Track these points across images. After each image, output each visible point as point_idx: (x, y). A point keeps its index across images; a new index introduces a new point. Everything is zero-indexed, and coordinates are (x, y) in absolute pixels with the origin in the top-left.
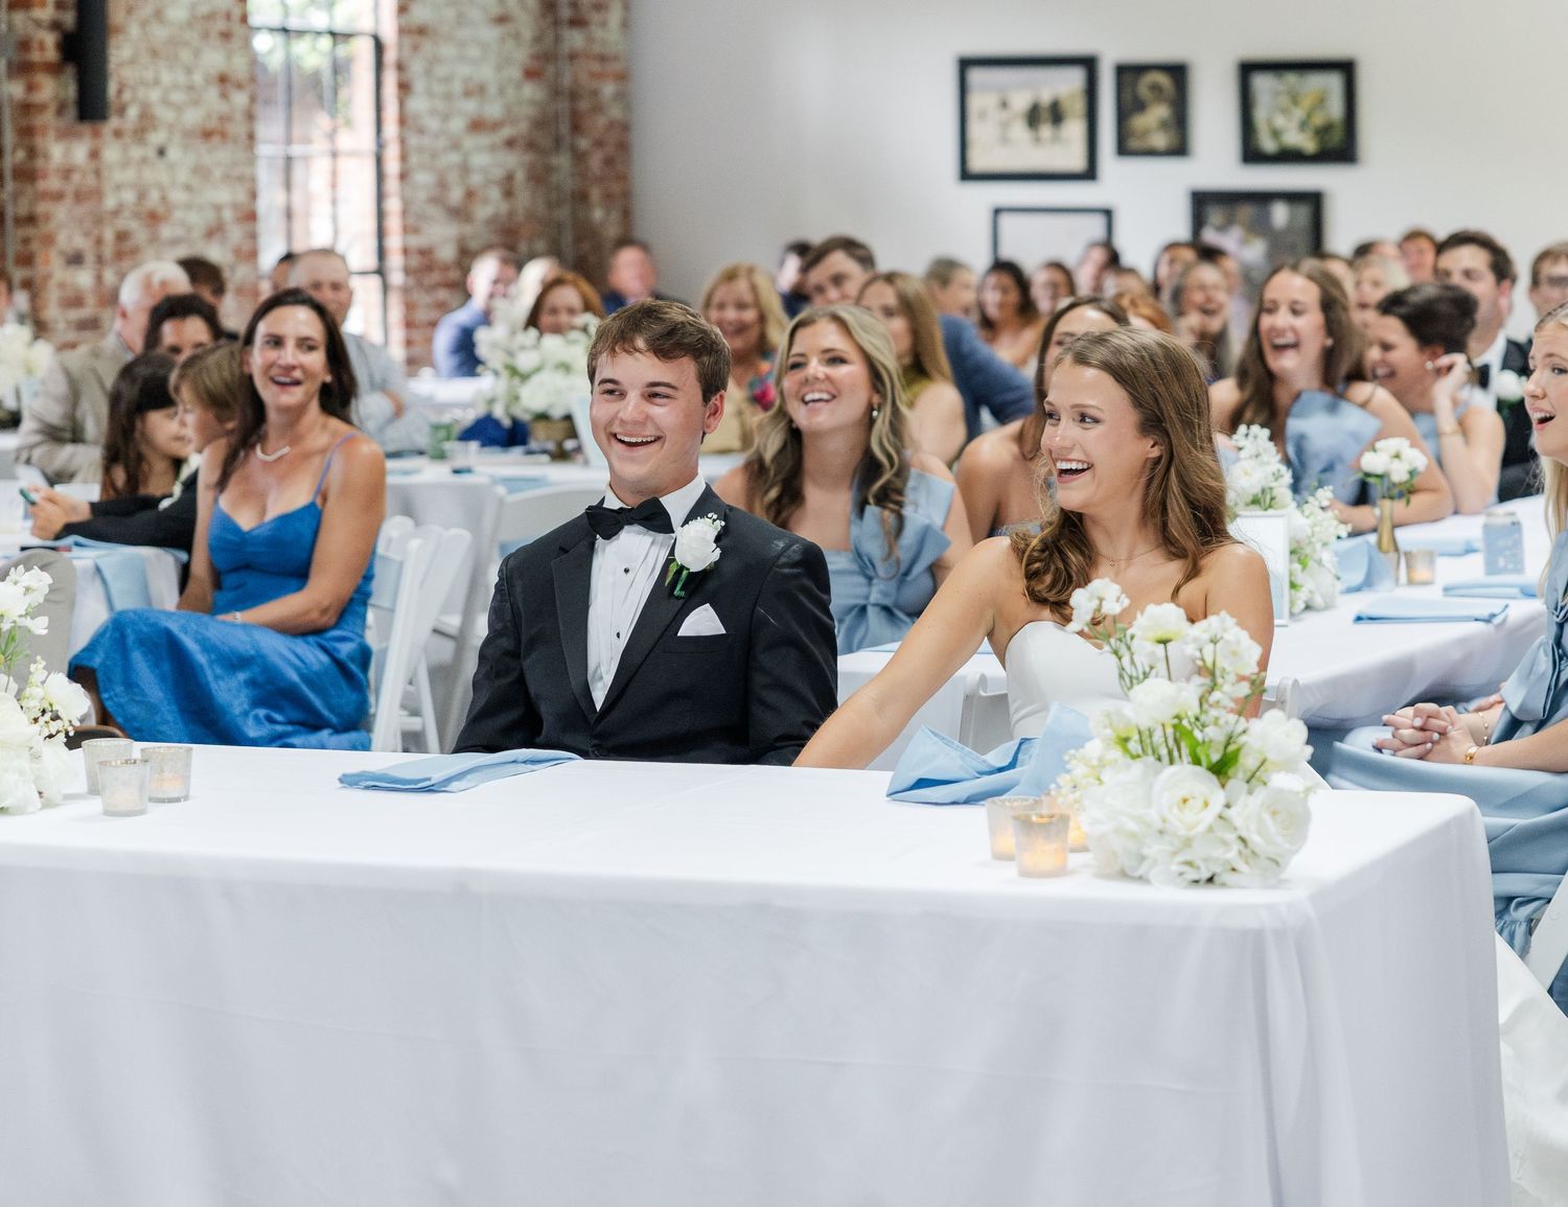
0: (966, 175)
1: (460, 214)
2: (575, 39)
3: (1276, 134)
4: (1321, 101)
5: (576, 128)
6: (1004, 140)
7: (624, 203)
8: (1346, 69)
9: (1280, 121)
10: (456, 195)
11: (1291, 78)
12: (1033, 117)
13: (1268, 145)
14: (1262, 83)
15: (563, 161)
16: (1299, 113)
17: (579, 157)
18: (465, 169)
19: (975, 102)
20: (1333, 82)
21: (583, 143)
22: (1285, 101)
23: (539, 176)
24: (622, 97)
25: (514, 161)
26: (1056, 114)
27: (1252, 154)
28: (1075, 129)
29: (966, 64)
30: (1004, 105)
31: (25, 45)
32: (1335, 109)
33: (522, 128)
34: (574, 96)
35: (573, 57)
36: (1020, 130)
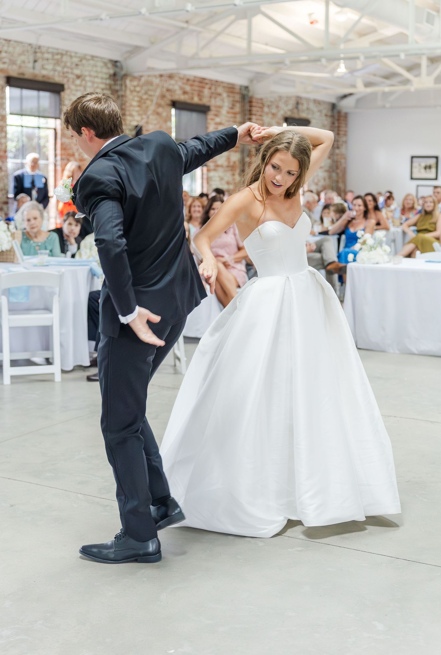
0: (412, 178)
1: (317, 184)
2: (337, 151)
5: (337, 168)
6: (420, 172)
7: (344, 182)
10: (316, 181)
12: (425, 168)
15: (334, 175)
17: (337, 174)
18: (318, 175)
19: (415, 164)
21: (339, 171)
23: (330, 177)
24: (345, 163)
25: (326, 175)
26: (430, 167)
28: (433, 170)
29: (412, 157)
30: (420, 165)
31: (250, 151)
33: (327, 168)
34: (337, 162)
35: (337, 155)
36: (423, 170)
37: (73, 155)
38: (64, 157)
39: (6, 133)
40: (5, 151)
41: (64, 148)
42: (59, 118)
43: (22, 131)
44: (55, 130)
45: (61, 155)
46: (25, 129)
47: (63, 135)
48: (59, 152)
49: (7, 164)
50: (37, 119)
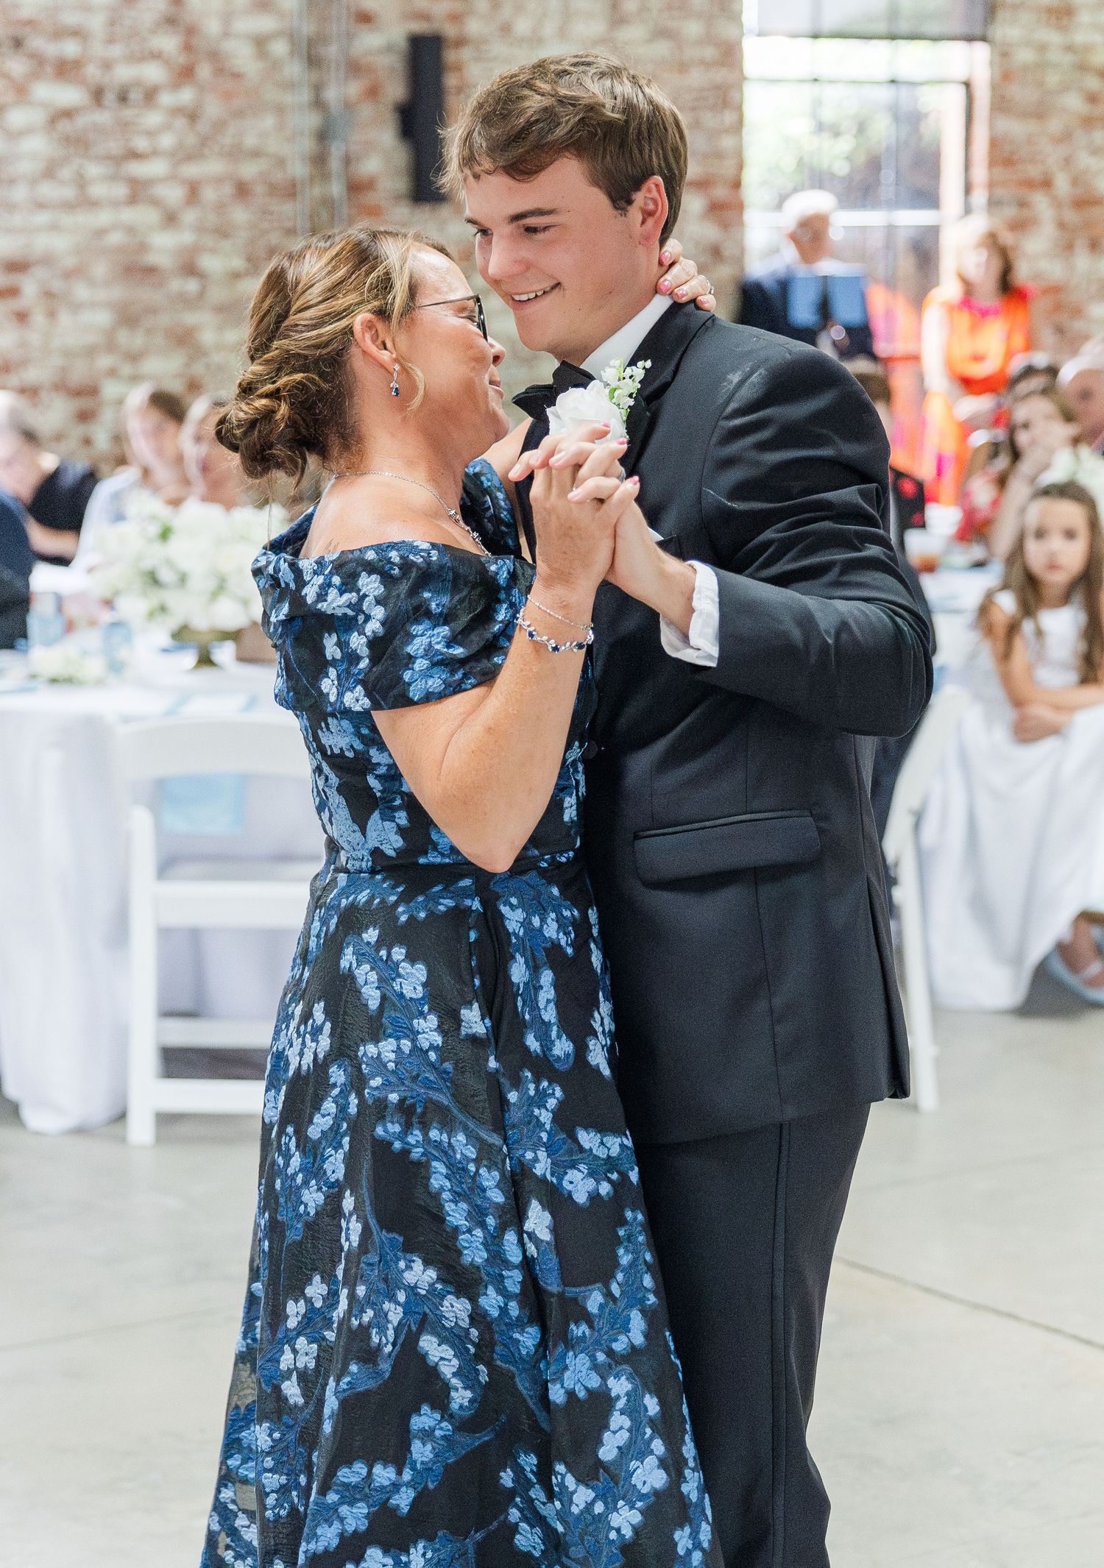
37: (1046, 184)
38: (1000, 192)
39: (739, 109)
40: (737, 184)
41: (1002, 156)
42: (984, 39)
43: (817, 103)
44: (967, 85)
45: (991, 185)
46: (832, 95)
47: (1001, 105)
48: (980, 173)
49: (742, 234)
50: (882, 47)
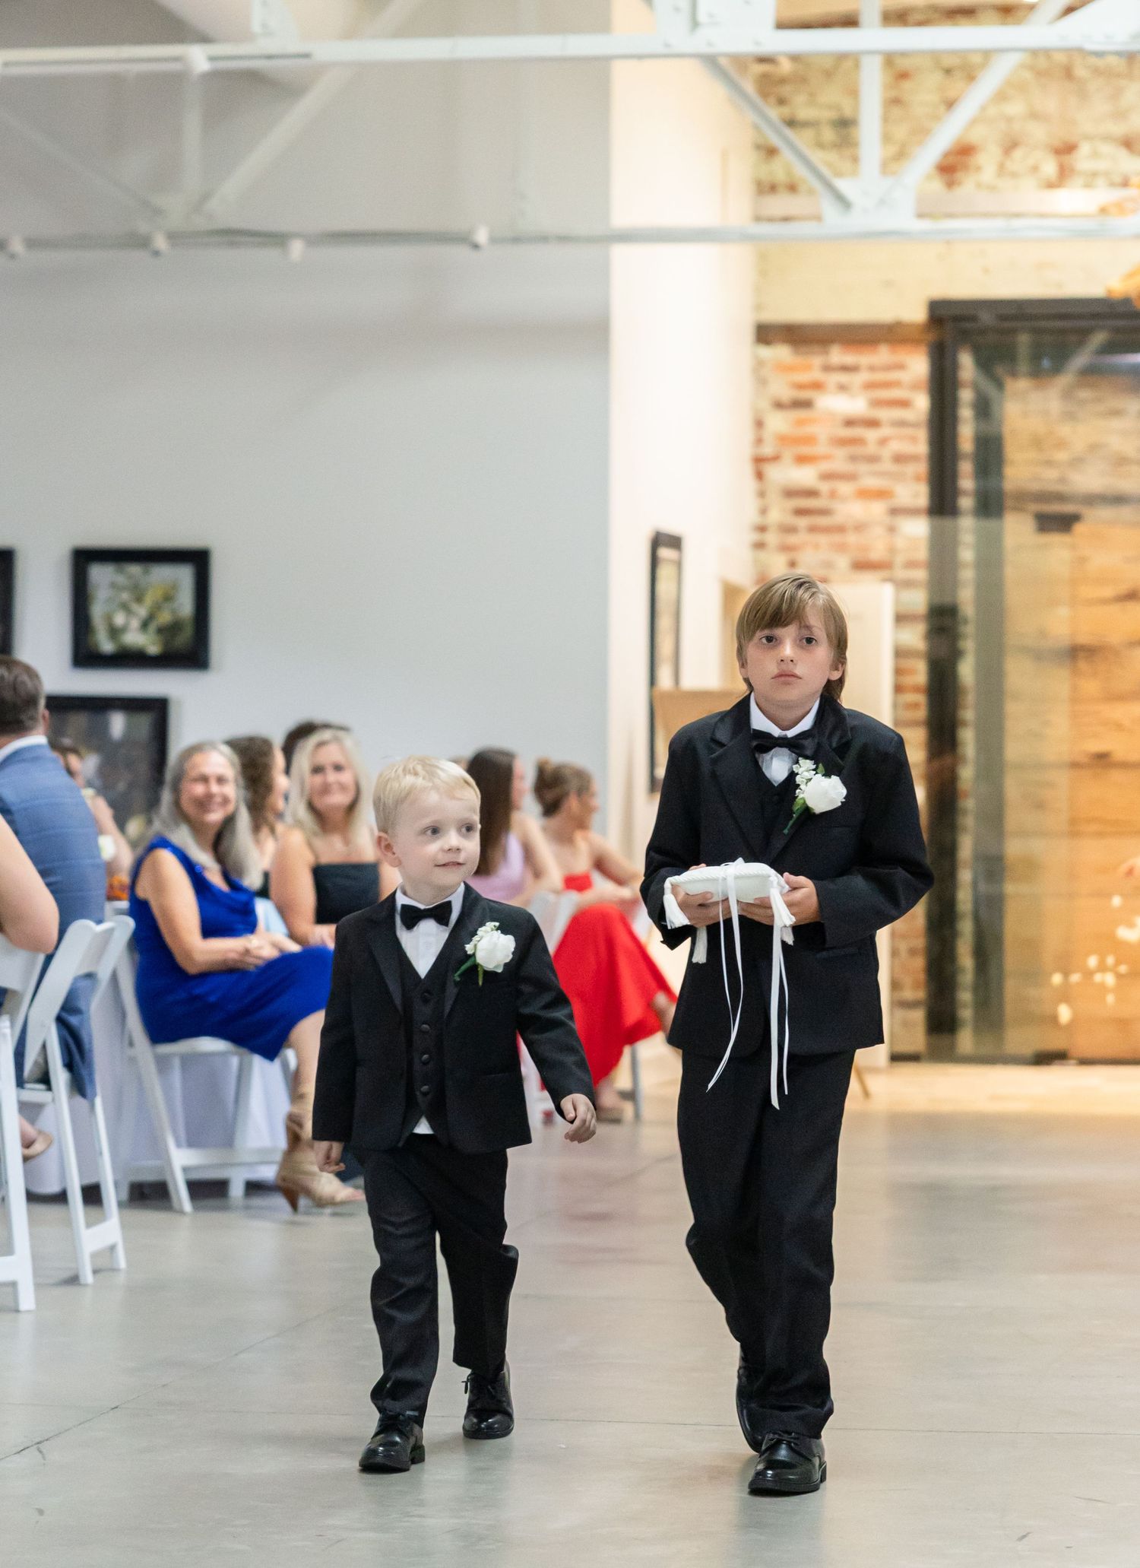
3: (114, 632)
4: (168, 598)
8: (198, 560)
9: (119, 619)
11: (135, 569)
13: (107, 646)
14: (100, 575)
16: (142, 611)
20: (183, 576)
22: (125, 596)
27: (85, 656)
32: (185, 605)
